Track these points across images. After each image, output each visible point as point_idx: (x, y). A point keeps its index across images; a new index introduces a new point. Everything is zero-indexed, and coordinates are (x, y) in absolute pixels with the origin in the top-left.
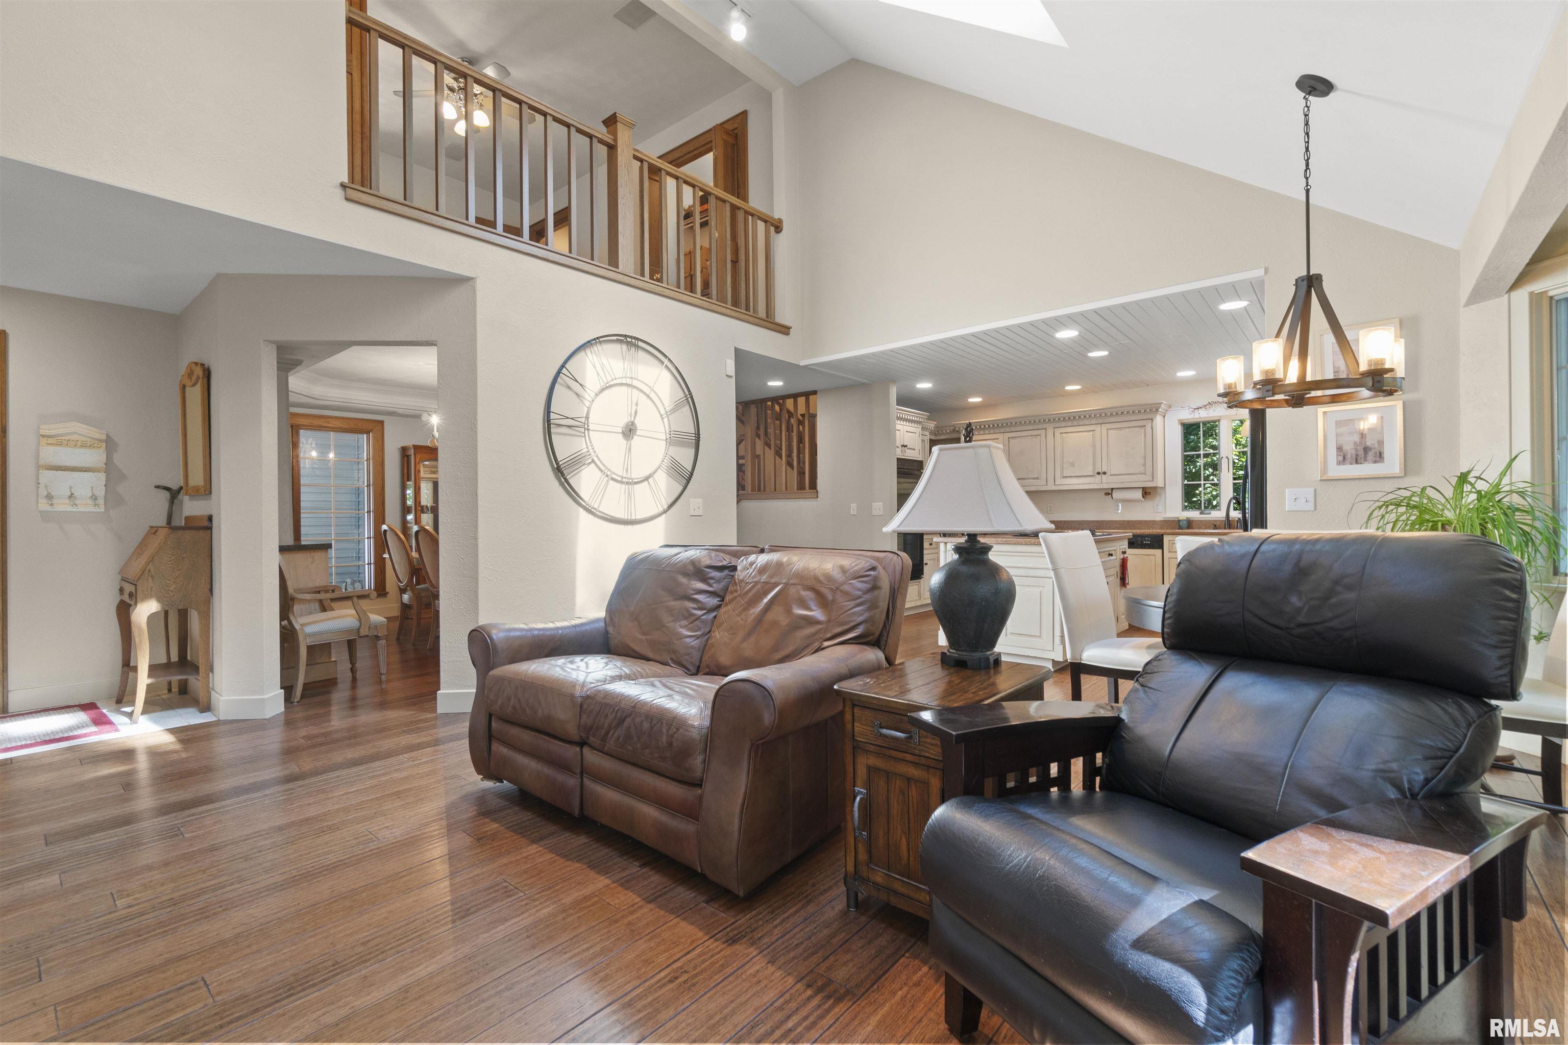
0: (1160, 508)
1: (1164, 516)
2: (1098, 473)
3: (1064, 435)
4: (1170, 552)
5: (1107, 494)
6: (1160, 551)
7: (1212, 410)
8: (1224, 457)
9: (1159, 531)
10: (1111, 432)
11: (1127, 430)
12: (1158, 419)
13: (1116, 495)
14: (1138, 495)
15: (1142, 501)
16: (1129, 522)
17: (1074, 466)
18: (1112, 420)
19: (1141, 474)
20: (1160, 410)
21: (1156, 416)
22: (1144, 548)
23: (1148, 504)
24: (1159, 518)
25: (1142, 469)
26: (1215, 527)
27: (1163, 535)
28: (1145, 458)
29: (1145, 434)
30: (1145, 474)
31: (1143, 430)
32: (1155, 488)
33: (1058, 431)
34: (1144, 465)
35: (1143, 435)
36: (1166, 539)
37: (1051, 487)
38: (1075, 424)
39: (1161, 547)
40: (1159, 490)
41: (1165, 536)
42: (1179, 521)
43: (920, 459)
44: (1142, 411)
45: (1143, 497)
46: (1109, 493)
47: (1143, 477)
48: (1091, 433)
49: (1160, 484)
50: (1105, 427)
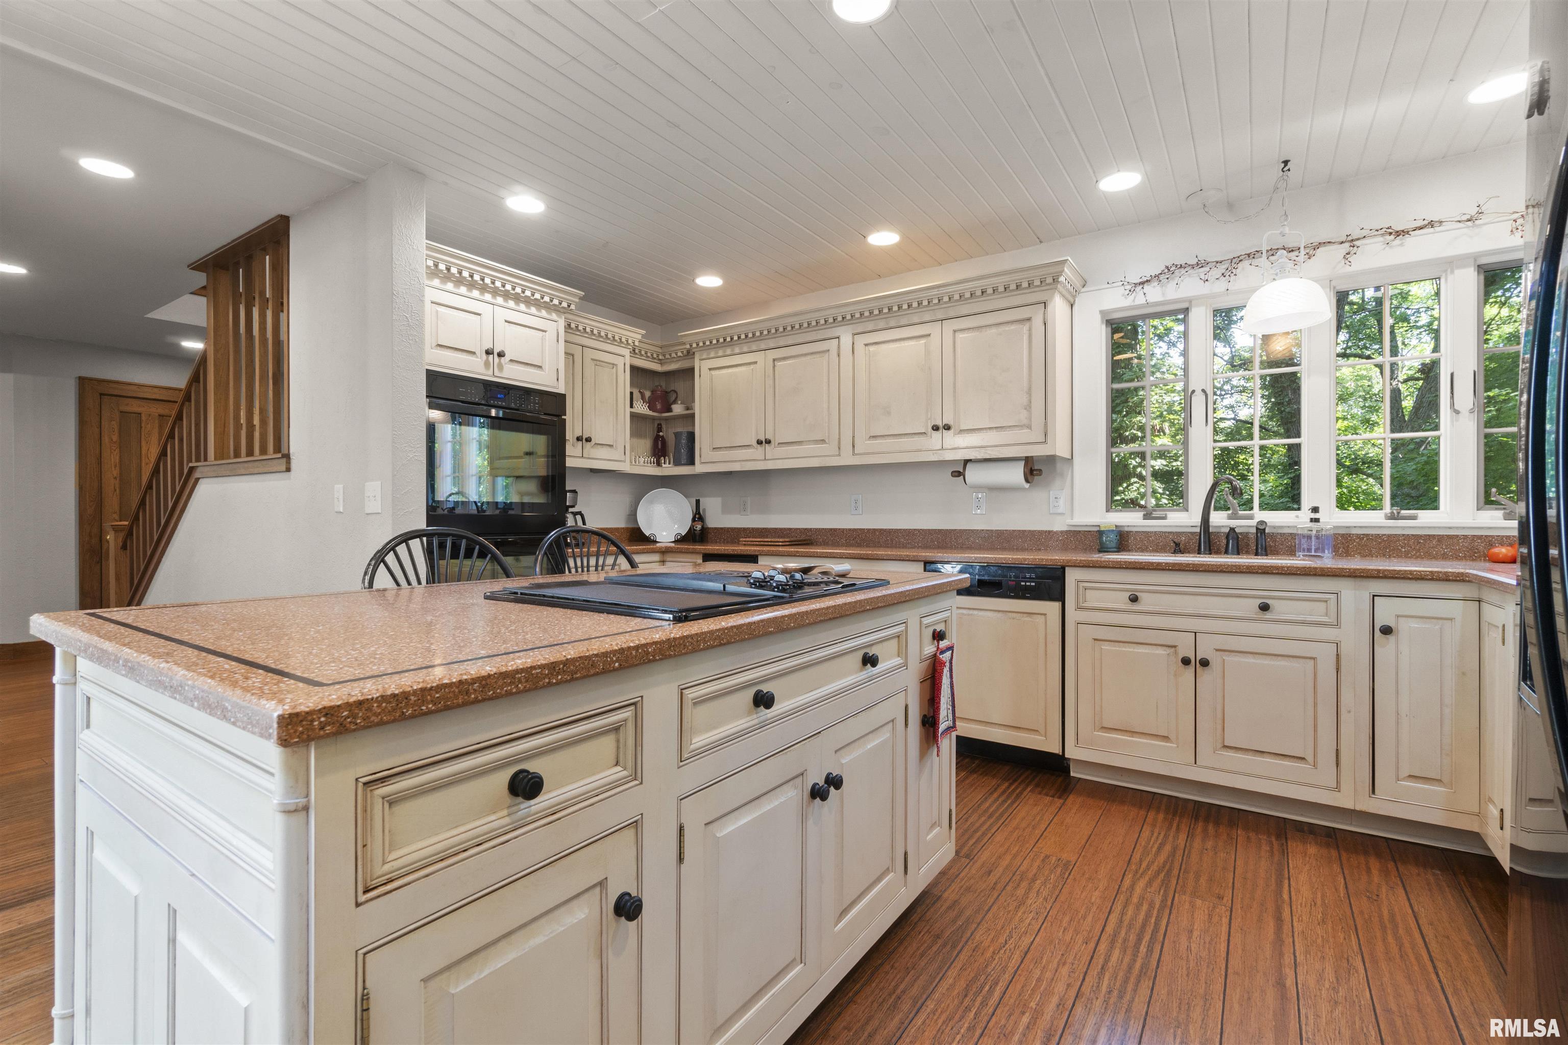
0: (1062, 505)
1: (1070, 521)
2: (936, 428)
3: (872, 348)
4: (1079, 608)
5: (958, 474)
6: (1057, 605)
7: (1172, 284)
8: (1198, 392)
9: (1055, 557)
10: (960, 335)
11: (994, 330)
12: (1058, 305)
13: (974, 475)
14: (1016, 474)
15: (1023, 489)
16: (1000, 533)
17: (889, 413)
18: (965, 309)
19: (1021, 427)
20: (1062, 279)
21: (1052, 297)
22: (1024, 597)
23: (1038, 495)
24: (1059, 525)
25: (1023, 416)
26: (1178, 549)
27: (1063, 569)
28: (1029, 392)
29: (1030, 336)
30: (1029, 427)
31: (1025, 328)
32: (1051, 460)
33: (861, 340)
34: (1028, 407)
35: (1025, 337)
36: (1072, 577)
37: (847, 459)
38: (892, 323)
39: (1060, 596)
40: (1059, 465)
41: (1068, 571)
42: (1101, 533)
43: (561, 390)
44: (1025, 285)
45: (1027, 481)
46: (959, 471)
47: (1024, 435)
48: (923, 341)
49: (1062, 451)
50: (949, 326)
